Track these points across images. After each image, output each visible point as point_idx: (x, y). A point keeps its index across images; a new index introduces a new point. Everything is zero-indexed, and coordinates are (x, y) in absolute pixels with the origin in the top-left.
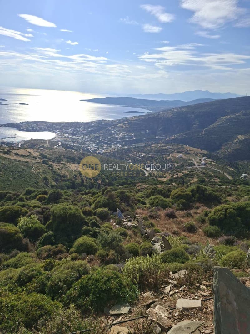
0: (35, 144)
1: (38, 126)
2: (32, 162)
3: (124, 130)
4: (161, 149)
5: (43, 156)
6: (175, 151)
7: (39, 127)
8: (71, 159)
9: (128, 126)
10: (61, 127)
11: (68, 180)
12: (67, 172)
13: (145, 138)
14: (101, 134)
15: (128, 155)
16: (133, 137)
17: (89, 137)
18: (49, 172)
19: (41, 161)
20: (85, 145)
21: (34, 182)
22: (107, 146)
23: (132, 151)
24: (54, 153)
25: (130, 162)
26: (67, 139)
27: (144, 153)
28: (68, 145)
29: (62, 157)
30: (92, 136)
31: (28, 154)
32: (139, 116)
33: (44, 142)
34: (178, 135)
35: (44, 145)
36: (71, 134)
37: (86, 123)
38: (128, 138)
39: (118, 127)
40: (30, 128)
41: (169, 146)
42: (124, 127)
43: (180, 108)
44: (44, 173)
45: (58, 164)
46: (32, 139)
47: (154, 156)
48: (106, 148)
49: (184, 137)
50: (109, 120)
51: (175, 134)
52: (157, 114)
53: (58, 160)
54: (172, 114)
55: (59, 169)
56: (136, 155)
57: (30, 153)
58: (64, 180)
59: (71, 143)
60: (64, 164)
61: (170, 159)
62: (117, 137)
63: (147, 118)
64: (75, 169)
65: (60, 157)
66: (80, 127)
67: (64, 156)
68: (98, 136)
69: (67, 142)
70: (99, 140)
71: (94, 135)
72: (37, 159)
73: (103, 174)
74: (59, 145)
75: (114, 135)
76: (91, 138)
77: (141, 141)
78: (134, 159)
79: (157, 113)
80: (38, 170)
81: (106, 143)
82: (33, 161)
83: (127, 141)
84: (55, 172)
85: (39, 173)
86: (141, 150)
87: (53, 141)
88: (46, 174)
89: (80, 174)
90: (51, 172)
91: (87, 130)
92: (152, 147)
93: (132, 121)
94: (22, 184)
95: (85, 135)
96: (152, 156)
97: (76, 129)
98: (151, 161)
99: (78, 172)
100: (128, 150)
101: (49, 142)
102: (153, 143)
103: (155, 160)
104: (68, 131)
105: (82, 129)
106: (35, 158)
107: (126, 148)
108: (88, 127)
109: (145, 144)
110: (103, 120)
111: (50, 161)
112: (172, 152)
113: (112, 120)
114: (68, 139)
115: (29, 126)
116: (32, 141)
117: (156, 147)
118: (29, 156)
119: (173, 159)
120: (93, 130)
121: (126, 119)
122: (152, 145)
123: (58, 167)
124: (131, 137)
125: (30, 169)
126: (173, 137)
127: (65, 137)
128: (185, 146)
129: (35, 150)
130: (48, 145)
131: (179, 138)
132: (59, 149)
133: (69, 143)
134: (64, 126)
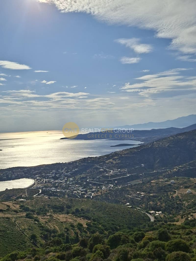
0: (11, 195)
1: (13, 173)
2: (13, 217)
3: (114, 167)
4: (164, 185)
5: (24, 208)
6: (181, 186)
7: (14, 175)
8: (57, 209)
9: (119, 161)
10: (40, 171)
11: (59, 236)
12: (57, 225)
13: (142, 173)
14: (87, 175)
15: (124, 197)
16: (126, 174)
17: (74, 179)
18: (35, 228)
19: (24, 214)
20: (70, 189)
21: (21, 243)
22: (97, 187)
23: (128, 190)
24: (36, 203)
25: (128, 205)
26: (47, 185)
27: (143, 192)
28: (50, 192)
29: (47, 208)
30: (78, 177)
31: (6, 208)
32: (131, 149)
33: (21, 192)
34: (180, 166)
35: (22, 195)
36: (53, 178)
37: (69, 164)
38: (120, 175)
39: (107, 163)
40: (4, 177)
41: (173, 181)
42: (114, 162)
43: (177, 135)
44: (29, 229)
45: (44, 216)
46: (7, 189)
47: (156, 195)
48: (95, 191)
49: (188, 168)
50: (96, 157)
51: (176, 166)
52: (150, 145)
53: (42, 211)
54: (169, 142)
55: (46, 222)
56: (134, 195)
57: (9, 206)
58: (54, 237)
59: (53, 189)
60: (50, 216)
61: (177, 197)
62: (107, 175)
63: (139, 150)
64: (65, 220)
65: (44, 207)
66: (62, 169)
67: (49, 205)
68: (85, 176)
69: (49, 188)
70: (86, 181)
71: (80, 176)
72: (18, 213)
73: (100, 224)
74: (40, 193)
75: (104, 173)
76: (76, 179)
77: (137, 177)
78: (132, 201)
79: (150, 143)
80: (23, 227)
81: (94, 184)
82: (15, 216)
83: (119, 179)
84: (42, 227)
85: (25, 229)
86: (139, 188)
87: (32, 189)
88: (32, 230)
89: (72, 226)
90: (38, 227)
91: (71, 171)
92: (152, 184)
93: (123, 155)
94: (6, 247)
95: (68, 177)
96: (154, 194)
97: (59, 172)
98: (153, 202)
99: (69, 224)
100: (123, 190)
101: (27, 191)
102: (152, 178)
103: (159, 200)
104: (48, 174)
105: (65, 170)
106: (16, 211)
107: (120, 187)
108: (72, 168)
109: (143, 180)
110: (89, 157)
111: (34, 214)
112: (177, 188)
113: (100, 157)
114: (49, 185)
115: (3, 174)
116: (7, 191)
117: (157, 183)
118: (8, 209)
119: (181, 196)
120: (78, 170)
121: (116, 154)
122: (152, 181)
123: (45, 220)
124: (125, 174)
125: (13, 226)
126: (175, 170)
127: (46, 183)
128: (191, 179)
129: (14, 202)
130: (26, 194)
131: (183, 170)
132: (40, 197)
133: (51, 189)
134: (44, 169)
